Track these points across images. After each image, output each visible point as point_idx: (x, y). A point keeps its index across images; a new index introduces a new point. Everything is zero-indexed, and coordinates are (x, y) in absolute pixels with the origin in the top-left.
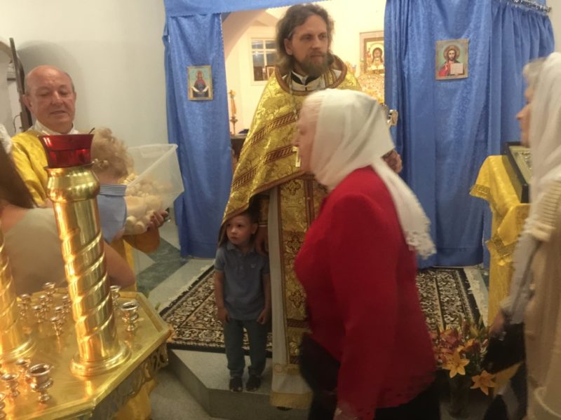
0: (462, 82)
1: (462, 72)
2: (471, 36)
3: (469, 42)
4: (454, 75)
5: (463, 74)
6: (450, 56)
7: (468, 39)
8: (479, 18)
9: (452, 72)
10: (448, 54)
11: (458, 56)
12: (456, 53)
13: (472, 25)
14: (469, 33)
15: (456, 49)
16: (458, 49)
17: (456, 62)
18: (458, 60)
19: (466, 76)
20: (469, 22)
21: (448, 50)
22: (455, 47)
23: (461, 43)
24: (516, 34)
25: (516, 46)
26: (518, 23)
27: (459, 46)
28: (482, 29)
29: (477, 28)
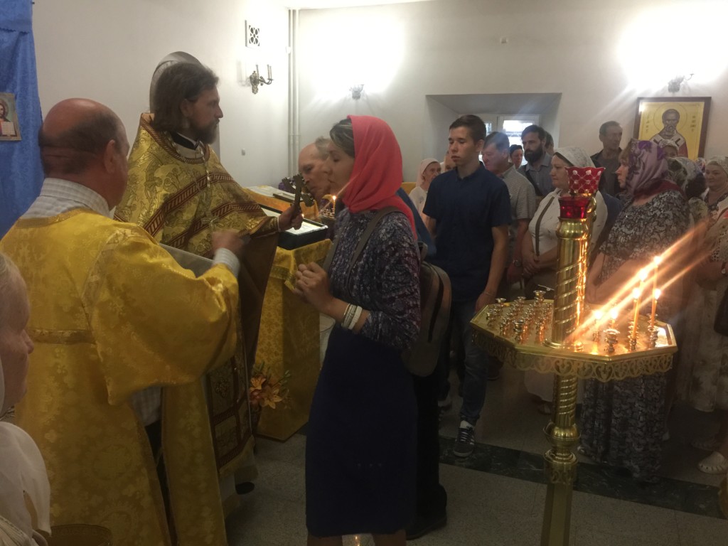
0: (17, 146)
1: (13, 133)
2: (18, 88)
3: (16, 98)
4: (6, 136)
5: (16, 136)
7: (14, 95)
9: (4, 132)
11: (7, 113)
13: (17, 78)
14: (15, 88)
16: (6, 105)
17: (6, 120)
18: (7, 118)
19: (19, 138)
22: (3, 102)
23: (8, 98)
27: (6, 100)
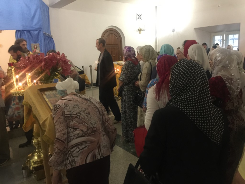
2: (40, 43)
5: (39, 52)
6: (35, 48)
8: (41, 39)
9: (36, 52)
10: (34, 47)
12: (36, 47)
13: (39, 40)
14: (39, 42)
15: (36, 46)
16: (37, 46)
18: (37, 49)
20: (39, 39)
21: (34, 46)
23: (37, 44)
24: (48, 42)
25: (49, 45)
26: (48, 40)
28: (42, 42)
29: (41, 41)
